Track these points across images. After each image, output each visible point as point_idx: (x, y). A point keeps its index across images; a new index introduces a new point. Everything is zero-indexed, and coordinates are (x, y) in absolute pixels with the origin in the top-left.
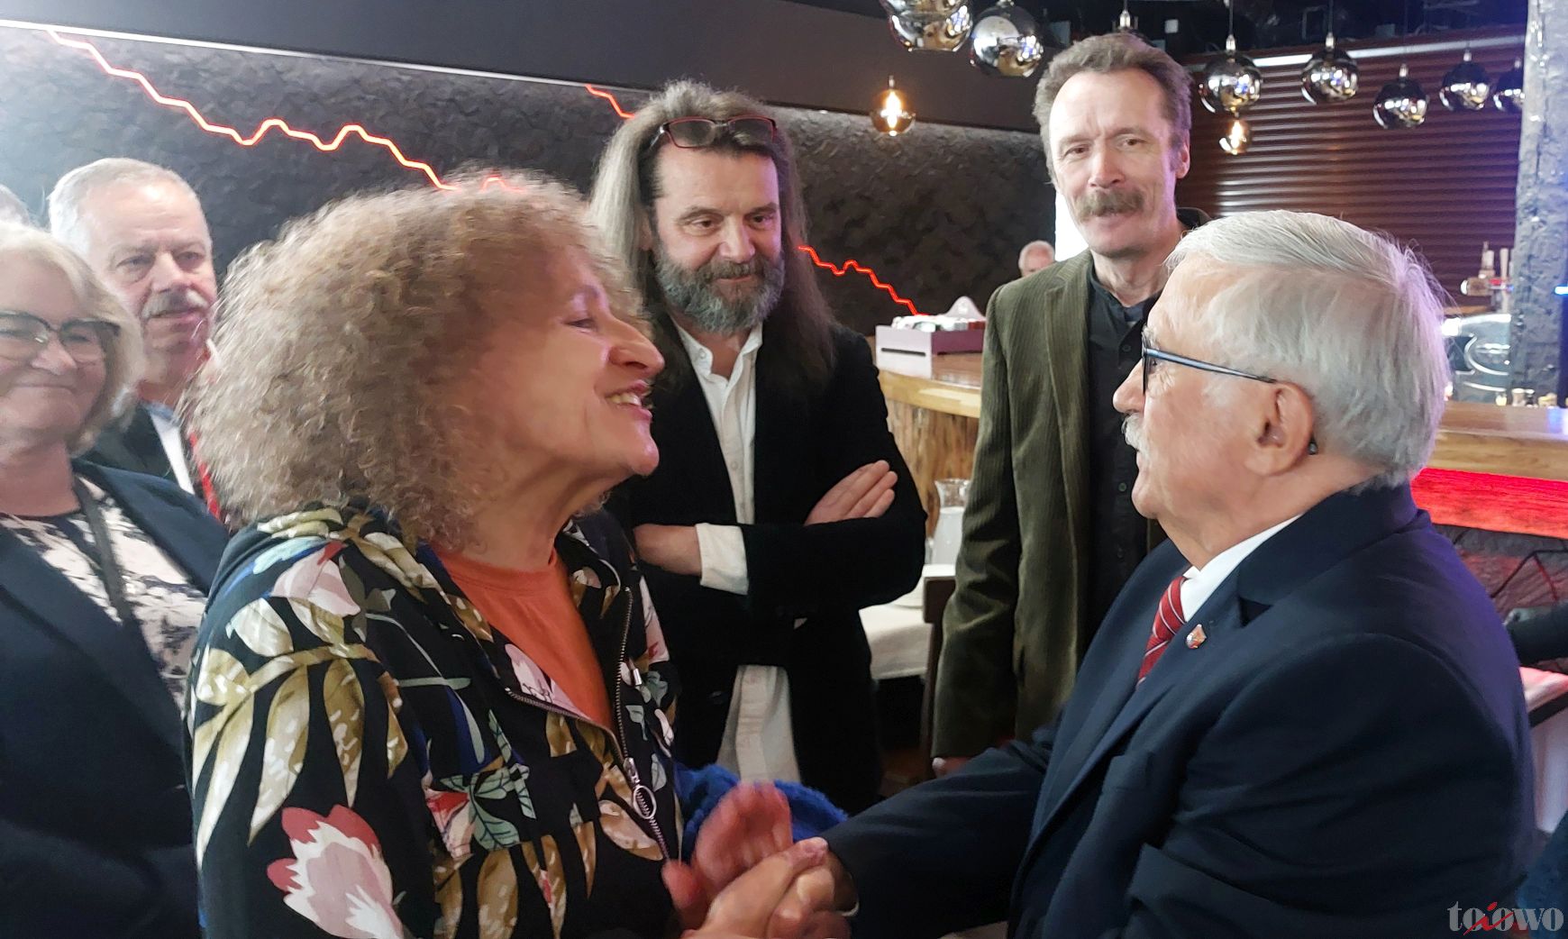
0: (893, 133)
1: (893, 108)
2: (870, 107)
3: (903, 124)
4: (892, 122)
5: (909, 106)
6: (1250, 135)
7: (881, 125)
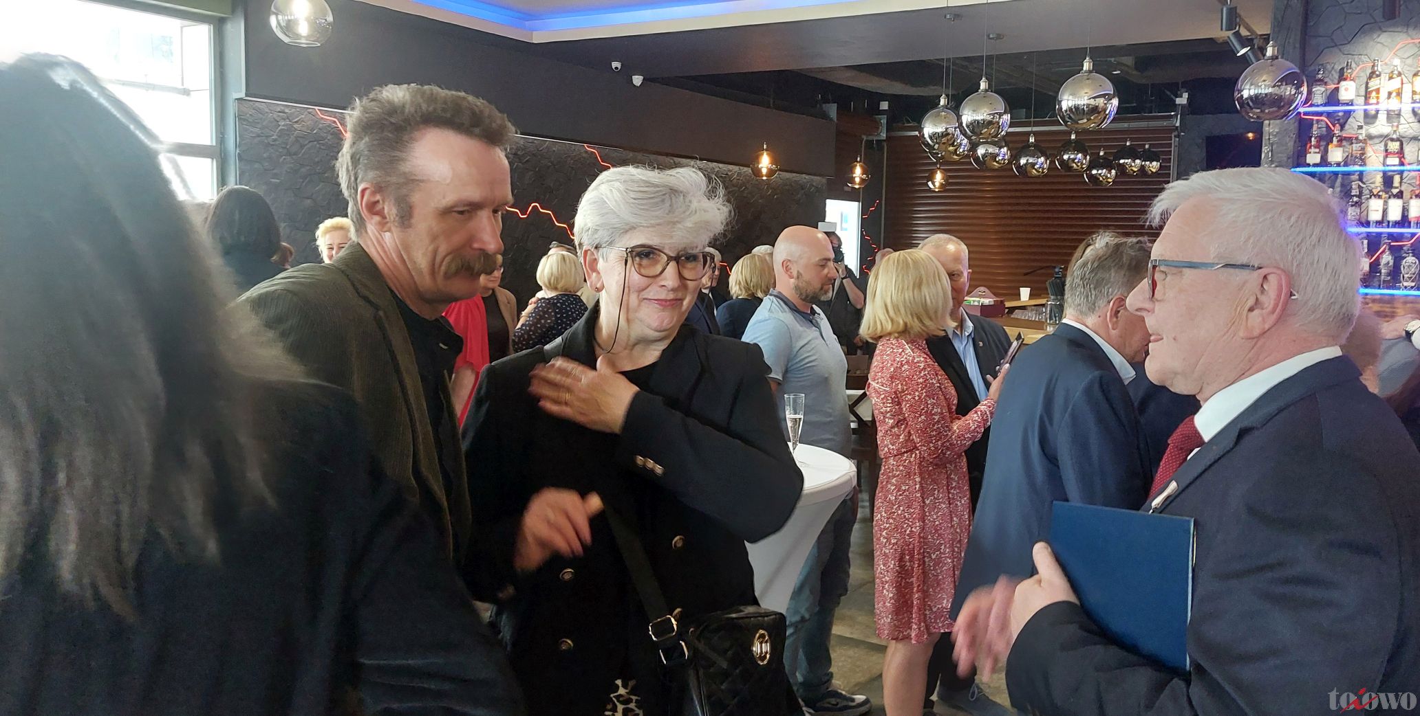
0: (764, 178)
1: (765, 162)
2: (752, 162)
3: (771, 172)
4: (764, 171)
5: (774, 161)
6: (946, 178)
7: (757, 172)
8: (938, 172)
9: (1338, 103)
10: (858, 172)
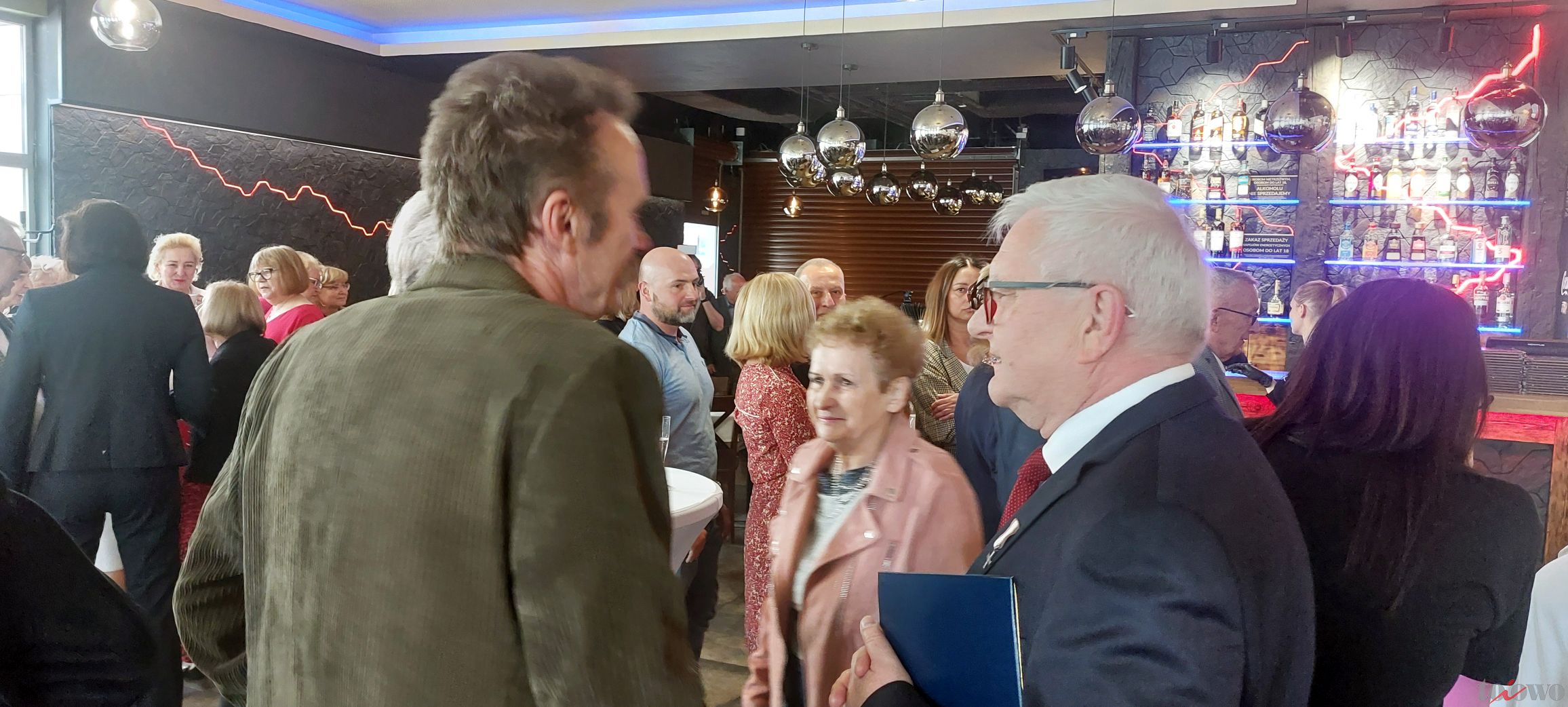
8: (794, 198)
9: (1166, 140)
10: (716, 196)
